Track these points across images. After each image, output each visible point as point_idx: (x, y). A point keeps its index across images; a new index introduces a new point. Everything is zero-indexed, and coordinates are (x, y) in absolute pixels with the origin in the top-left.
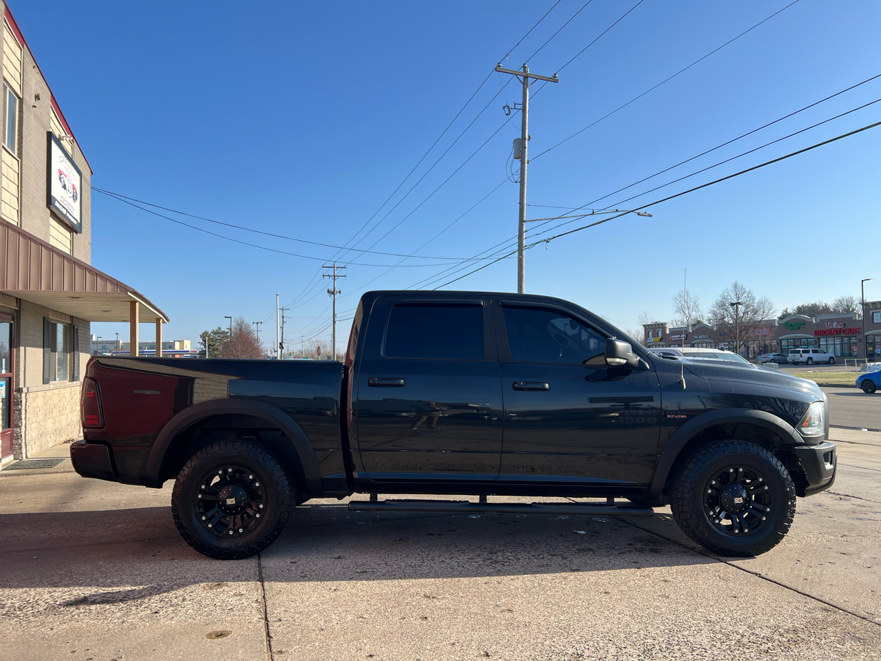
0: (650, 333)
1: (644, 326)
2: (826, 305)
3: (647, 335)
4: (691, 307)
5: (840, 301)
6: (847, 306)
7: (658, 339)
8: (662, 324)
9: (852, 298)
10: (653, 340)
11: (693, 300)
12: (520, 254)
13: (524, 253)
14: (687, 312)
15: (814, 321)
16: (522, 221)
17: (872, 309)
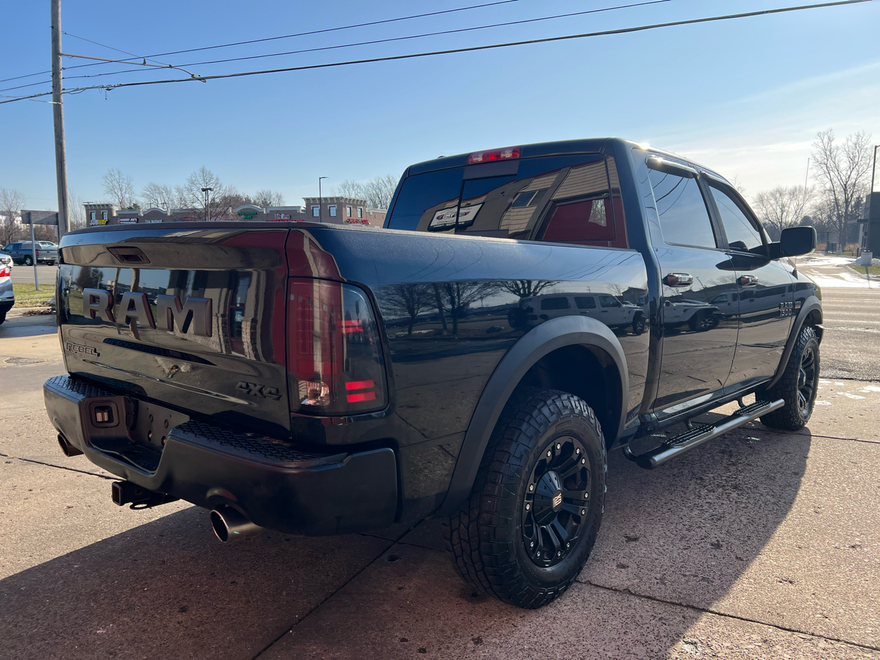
0: (94, 215)
1: (86, 206)
2: (248, 198)
3: (89, 217)
4: (124, 188)
5: (260, 194)
6: (265, 199)
7: (104, 222)
8: (107, 205)
9: (270, 193)
10: (97, 222)
11: (126, 181)
12: (57, 98)
13: (62, 97)
14: (119, 194)
15: (265, 212)
16: (56, 54)
17: (312, 204)
